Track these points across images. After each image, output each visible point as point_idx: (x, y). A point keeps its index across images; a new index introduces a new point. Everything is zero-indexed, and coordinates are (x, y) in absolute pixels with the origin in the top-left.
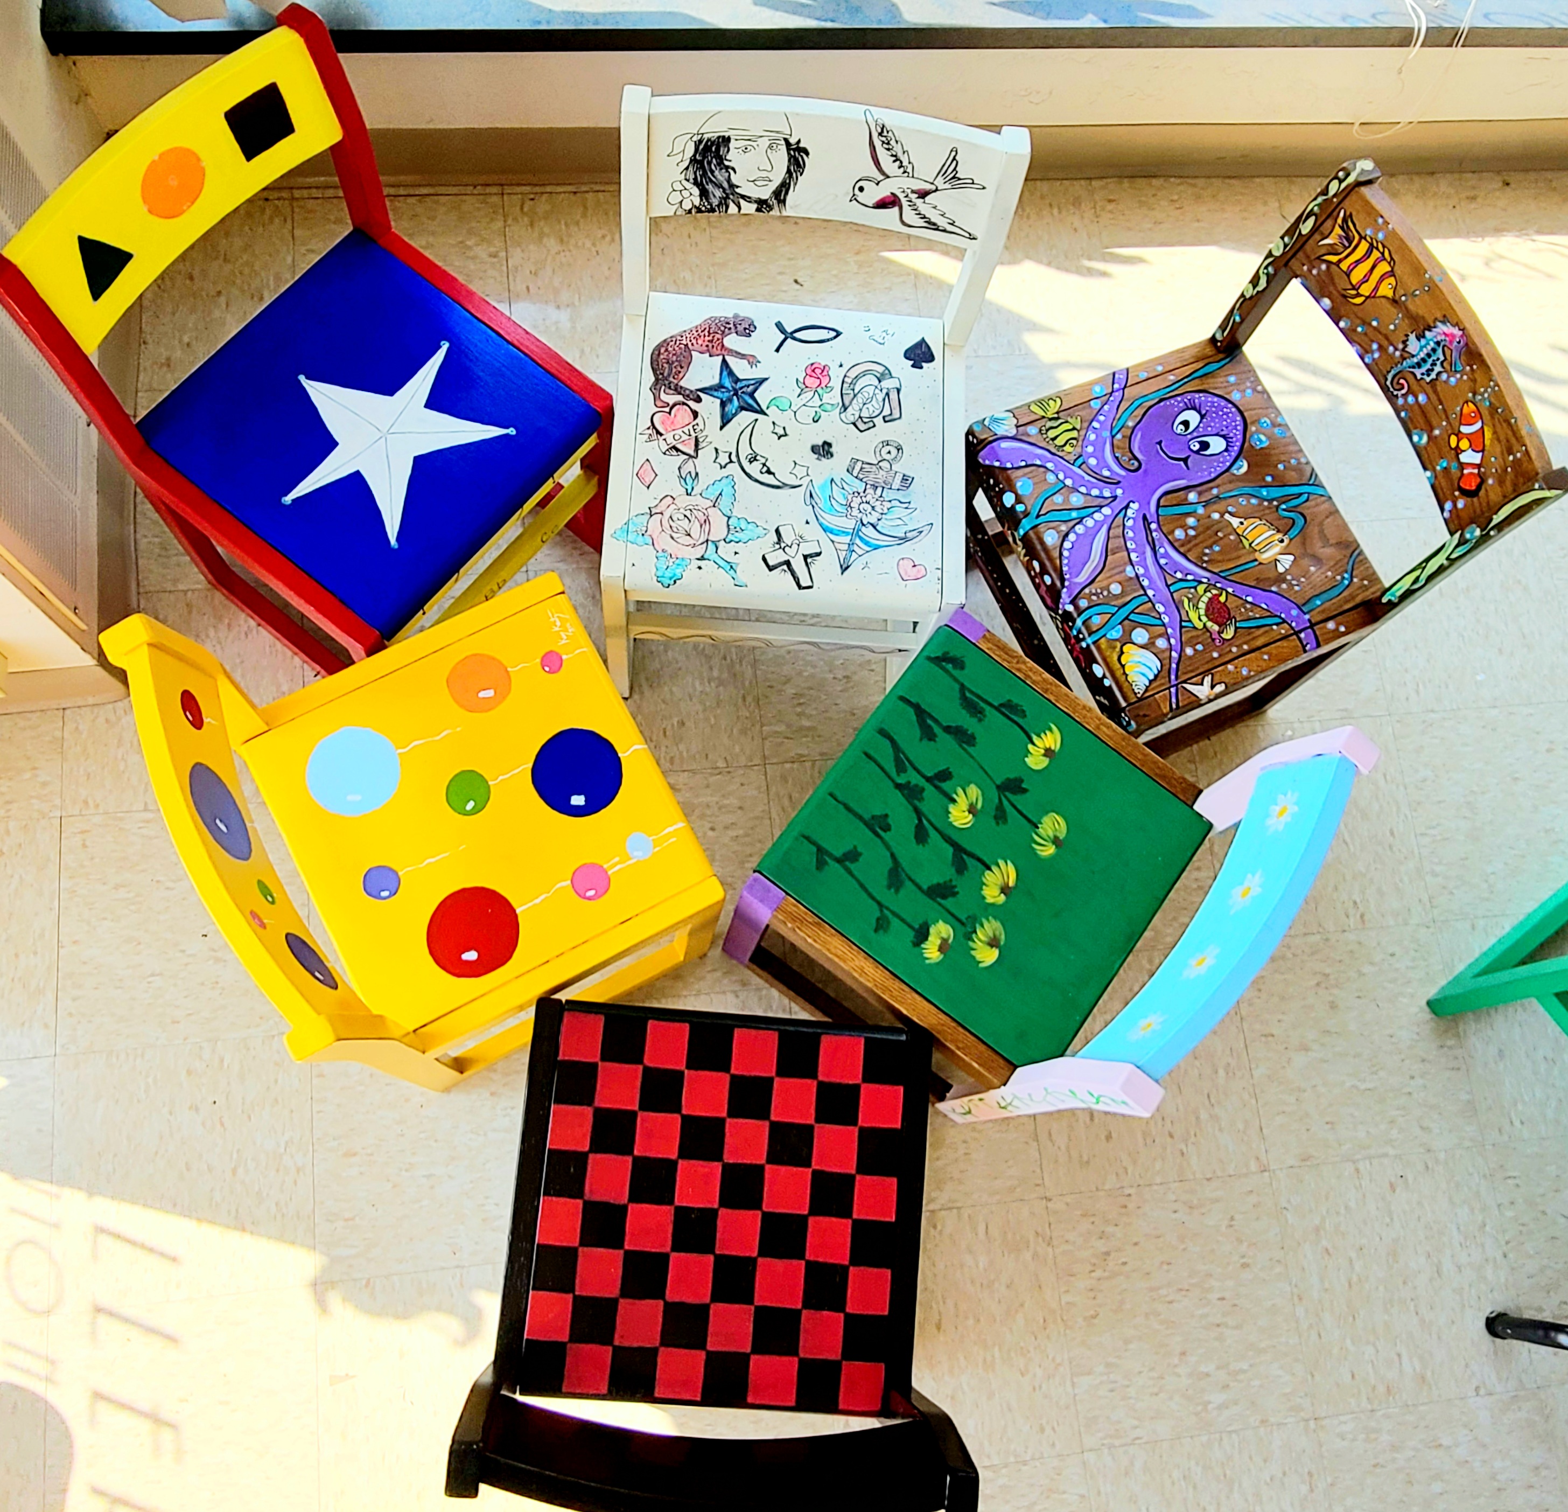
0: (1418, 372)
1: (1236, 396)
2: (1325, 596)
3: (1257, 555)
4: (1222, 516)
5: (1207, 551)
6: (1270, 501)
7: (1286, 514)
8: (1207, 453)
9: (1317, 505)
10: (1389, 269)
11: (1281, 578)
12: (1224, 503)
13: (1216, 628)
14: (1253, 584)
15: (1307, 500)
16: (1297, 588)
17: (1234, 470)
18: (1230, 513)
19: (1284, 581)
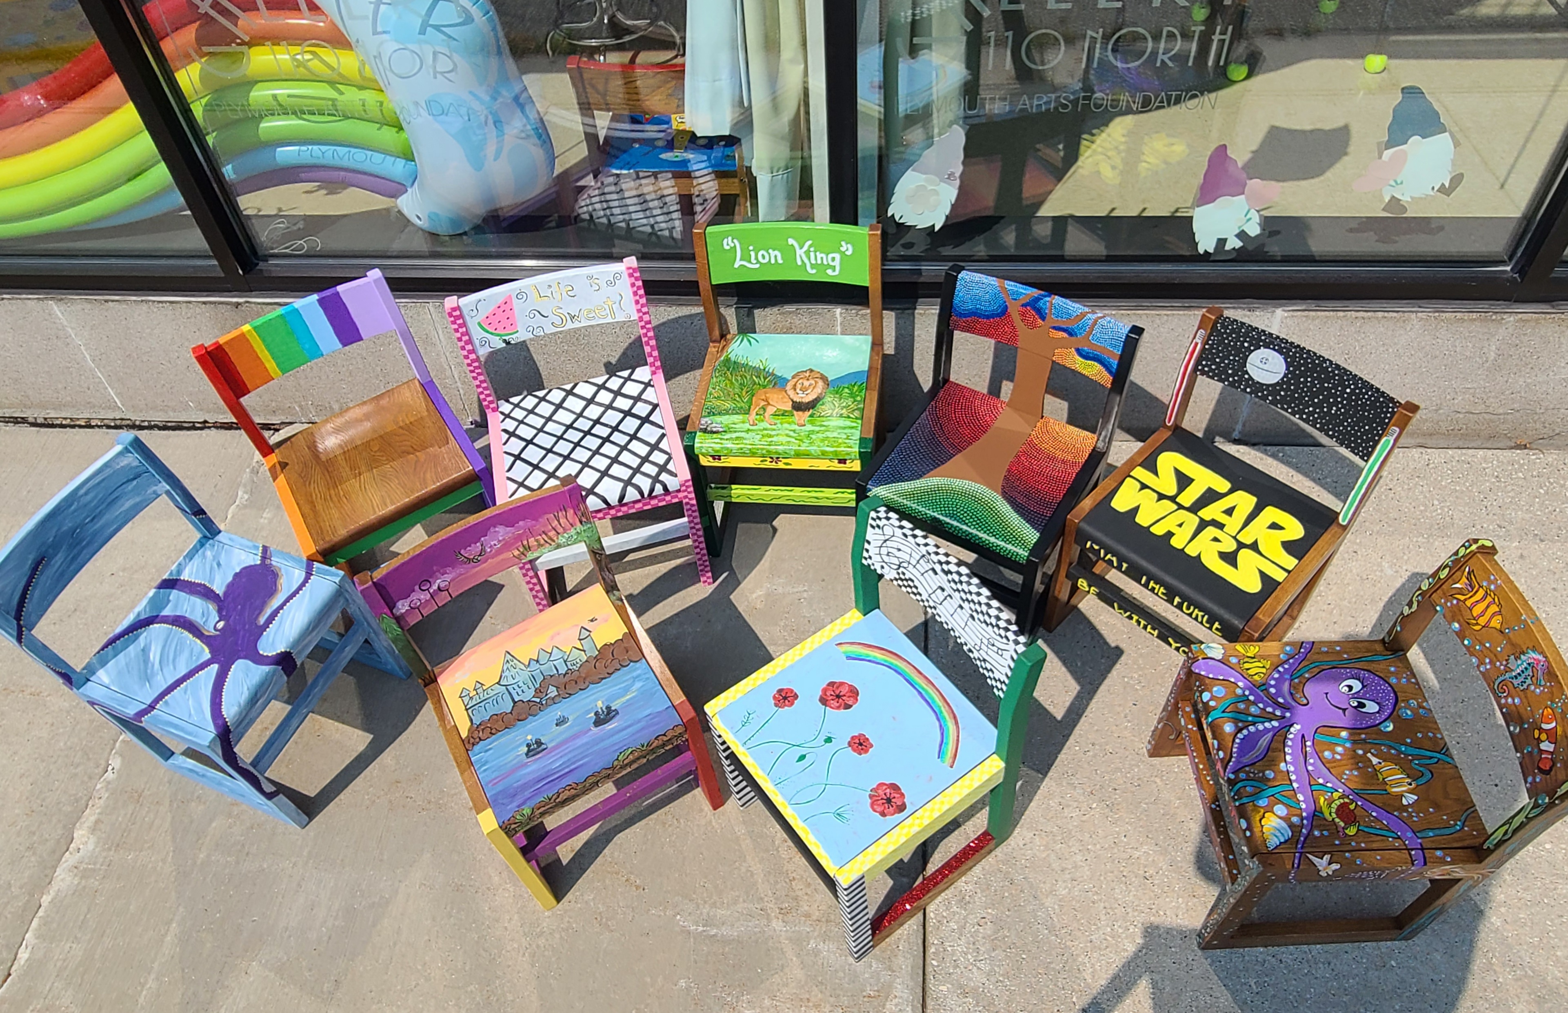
0: (1515, 682)
1: (1393, 681)
2: (1438, 832)
3: (1388, 787)
4: (1365, 753)
5: (1347, 772)
6: (1407, 755)
7: (1417, 767)
8: (1363, 710)
9: (1444, 768)
10: (1498, 610)
11: (1404, 808)
12: (1369, 746)
13: (1342, 824)
14: (1380, 805)
15: (1436, 763)
16: (1415, 819)
17: (1382, 727)
18: (1372, 754)
19: (1407, 811)
